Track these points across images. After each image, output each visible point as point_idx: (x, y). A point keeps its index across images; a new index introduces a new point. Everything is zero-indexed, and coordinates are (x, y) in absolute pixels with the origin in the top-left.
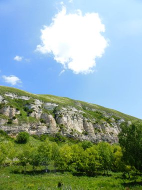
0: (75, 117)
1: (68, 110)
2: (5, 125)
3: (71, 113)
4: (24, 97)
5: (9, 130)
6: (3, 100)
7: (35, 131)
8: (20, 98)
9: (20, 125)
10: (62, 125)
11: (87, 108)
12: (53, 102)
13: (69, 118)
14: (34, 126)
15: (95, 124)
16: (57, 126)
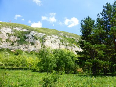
0: (54, 42)
1: (51, 37)
2: (10, 46)
3: (52, 39)
4: (25, 30)
5: (12, 48)
6: (12, 32)
7: (27, 49)
8: (23, 30)
9: (18, 45)
10: (45, 46)
11: (66, 36)
12: (43, 33)
13: (50, 42)
14: (27, 46)
15: (67, 46)
16: (41, 47)
